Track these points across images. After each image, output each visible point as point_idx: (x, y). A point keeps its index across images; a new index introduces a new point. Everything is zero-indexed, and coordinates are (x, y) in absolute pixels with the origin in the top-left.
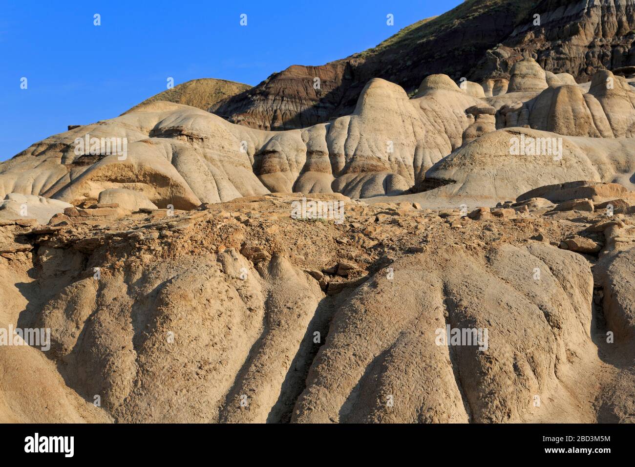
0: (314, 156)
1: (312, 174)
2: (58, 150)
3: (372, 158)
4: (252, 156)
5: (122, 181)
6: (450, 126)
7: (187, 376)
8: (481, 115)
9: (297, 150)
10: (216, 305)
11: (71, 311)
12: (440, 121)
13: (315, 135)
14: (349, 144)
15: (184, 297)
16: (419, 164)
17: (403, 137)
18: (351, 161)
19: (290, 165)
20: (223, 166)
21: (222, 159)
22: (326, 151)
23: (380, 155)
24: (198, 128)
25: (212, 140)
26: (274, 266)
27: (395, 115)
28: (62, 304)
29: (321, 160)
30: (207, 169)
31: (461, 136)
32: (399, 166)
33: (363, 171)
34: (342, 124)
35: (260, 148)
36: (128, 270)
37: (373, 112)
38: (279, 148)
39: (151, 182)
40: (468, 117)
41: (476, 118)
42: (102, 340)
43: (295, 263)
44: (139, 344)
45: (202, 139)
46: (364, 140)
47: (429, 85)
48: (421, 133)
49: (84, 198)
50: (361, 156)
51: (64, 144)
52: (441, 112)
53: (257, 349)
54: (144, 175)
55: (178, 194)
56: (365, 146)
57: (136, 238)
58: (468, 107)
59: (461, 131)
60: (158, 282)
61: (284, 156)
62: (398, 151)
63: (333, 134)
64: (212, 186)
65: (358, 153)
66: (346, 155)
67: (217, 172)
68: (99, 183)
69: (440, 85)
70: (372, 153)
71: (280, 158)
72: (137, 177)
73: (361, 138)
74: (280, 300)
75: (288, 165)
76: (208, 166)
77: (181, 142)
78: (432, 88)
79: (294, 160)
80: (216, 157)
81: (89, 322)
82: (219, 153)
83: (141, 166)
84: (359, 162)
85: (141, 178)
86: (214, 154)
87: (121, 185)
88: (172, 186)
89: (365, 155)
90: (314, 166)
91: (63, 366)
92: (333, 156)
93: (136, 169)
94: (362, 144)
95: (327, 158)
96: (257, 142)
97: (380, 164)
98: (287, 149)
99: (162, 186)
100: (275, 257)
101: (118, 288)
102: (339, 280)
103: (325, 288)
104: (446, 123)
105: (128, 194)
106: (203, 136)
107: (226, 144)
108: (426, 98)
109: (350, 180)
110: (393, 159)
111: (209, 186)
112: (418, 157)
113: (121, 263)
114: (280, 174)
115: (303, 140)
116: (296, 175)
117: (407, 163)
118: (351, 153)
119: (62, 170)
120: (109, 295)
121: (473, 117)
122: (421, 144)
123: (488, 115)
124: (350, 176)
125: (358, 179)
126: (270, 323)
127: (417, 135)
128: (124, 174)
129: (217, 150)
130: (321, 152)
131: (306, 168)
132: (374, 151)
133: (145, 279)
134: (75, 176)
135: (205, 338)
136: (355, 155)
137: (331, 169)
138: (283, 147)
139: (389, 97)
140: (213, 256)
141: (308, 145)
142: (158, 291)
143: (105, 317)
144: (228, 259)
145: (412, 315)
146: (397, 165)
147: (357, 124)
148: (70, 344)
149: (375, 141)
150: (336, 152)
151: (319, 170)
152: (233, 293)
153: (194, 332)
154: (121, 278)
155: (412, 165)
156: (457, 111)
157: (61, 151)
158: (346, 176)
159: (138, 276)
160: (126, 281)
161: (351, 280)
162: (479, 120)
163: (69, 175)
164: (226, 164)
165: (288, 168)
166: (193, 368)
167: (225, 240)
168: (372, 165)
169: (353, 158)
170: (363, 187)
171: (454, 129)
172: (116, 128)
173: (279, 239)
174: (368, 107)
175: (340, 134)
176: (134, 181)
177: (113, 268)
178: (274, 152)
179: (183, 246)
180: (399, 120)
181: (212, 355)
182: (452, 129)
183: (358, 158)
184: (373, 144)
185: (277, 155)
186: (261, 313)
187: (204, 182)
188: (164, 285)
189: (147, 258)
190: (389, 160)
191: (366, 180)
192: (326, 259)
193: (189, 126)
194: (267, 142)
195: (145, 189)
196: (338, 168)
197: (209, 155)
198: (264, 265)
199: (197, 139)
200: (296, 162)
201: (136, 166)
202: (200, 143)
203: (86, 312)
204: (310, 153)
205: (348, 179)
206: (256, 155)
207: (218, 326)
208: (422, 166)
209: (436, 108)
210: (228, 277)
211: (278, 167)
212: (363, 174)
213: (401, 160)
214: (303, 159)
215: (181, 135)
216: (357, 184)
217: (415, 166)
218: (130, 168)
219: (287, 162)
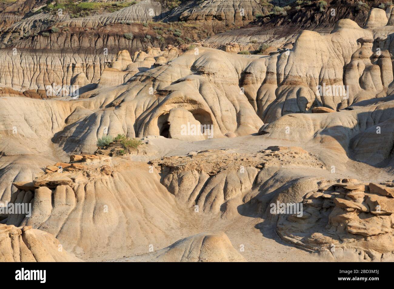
0: (269, 75)
1: (267, 85)
2: (151, 80)
3: (296, 77)
4: (240, 75)
5: (178, 103)
6: (345, 51)
7: (186, 190)
8: (365, 43)
9: (261, 72)
10: (190, 179)
11: (168, 179)
12: (341, 49)
13: (271, 62)
14: (287, 69)
15: (186, 178)
16: (322, 77)
17: (315, 63)
18: (286, 78)
19: (257, 80)
20: (223, 86)
21: (223, 82)
22: (276, 72)
23: (301, 74)
24: (212, 67)
25: (218, 73)
26: (201, 172)
27: (312, 51)
28: (167, 178)
29: (272, 77)
30: (214, 91)
31: (351, 57)
32: (311, 79)
33: (290, 84)
34: (285, 56)
35: (244, 70)
36: (177, 173)
37: (301, 50)
38: (252, 72)
39: (190, 103)
40: (358, 44)
41: (362, 45)
42: (174, 185)
43: (205, 171)
44: (179, 186)
45: (214, 74)
46: (294, 66)
47: (339, 25)
48: (326, 59)
49: (164, 112)
50: (291, 76)
51: (153, 77)
52: (342, 43)
53: (197, 186)
54: (187, 100)
55: (201, 108)
56: (294, 69)
57: (178, 167)
58: (359, 38)
59: (351, 53)
60: (182, 176)
61: (254, 75)
62: (311, 71)
63: (280, 62)
64: (216, 100)
65: (290, 74)
66: (285, 74)
67: (219, 92)
68: (169, 105)
69: (345, 25)
70: (297, 73)
71: (252, 77)
72: (184, 101)
73: (293, 64)
74: (201, 178)
75: (256, 80)
76: (215, 90)
77: (204, 77)
78: (340, 27)
79: (259, 77)
80: (220, 82)
81: (171, 182)
82: (221, 79)
83: (185, 96)
84: (290, 79)
85: (186, 101)
86: (219, 80)
87: (178, 104)
88: (198, 104)
89: (293, 75)
90: (268, 80)
91: (168, 188)
92: (278, 75)
93: (184, 99)
94: (293, 68)
95: (275, 76)
96: (243, 66)
97: (300, 80)
98: (256, 72)
99: (194, 104)
100: (201, 170)
101: (176, 176)
102: (212, 174)
103: (210, 175)
104: (344, 50)
105: (181, 110)
106: (214, 72)
107: (225, 74)
108: (336, 34)
109: (284, 89)
110: (308, 75)
111: (215, 100)
112: (322, 73)
113: (176, 172)
114: (251, 85)
115: (265, 65)
116: (259, 85)
117: (315, 77)
118: (287, 74)
119: (155, 98)
120: (174, 177)
121: (360, 44)
122: (325, 66)
123: (368, 43)
124: (284, 87)
125: (287, 89)
126: (199, 182)
127: (323, 60)
128: (179, 100)
129: (221, 78)
130: (273, 73)
131: (265, 82)
132: (298, 72)
133: (180, 175)
134: (160, 101)
135: (189, 185)
136: (288, 75)
137: (276, 82)
138: (254, 70)
139: (310, 41)
140: (191, 171)
141: (268, 68)
142: (182, 177)
143: (174, 181)
144: (193, 171)
145: (219, 182)
146: (310, 78)
147: (292, 56)
148: (169, 185)
149: (300, 66)
150: (280, 73)
151: (270, 83)
152: (194, 177)
153: (187, 184)
154: (176, 174)
155: (318, 78)
156: (352, 41)
157: (152, 81)
158: (283, 86)
159: (179, 174)
160: (177, 175)
161: (214, 174)
162: (363, 46)
163: (157, 101)
164: (224, 85)
165: (256, 82)
166: (187, 189)
167: (193, 168)
168: (295, 81)
169: (287, 76)
170: (288, 94)
171: (348, 52)
172: (176, 69)
173: (202, 167)
174: (299, 47)
175: (283, 62)
176: (183, 103)
177: (175, 172)
178: (250, 73)
179: (186, 169)
180: (314, 54)
181: (190, 187)
182: (346, 53)
183: (290, 77)
184: (299, 68)
185: (251, 75)
186: (198, 181)
187: (213, 98)
188: (183, 176)
189: (180, 171)
190: (306, 76)
191: (290, 90)
192: (210, 171)
193: (208, 67)
194: (248, 66)
195: (187, 106)
196: (280, 82)
197: (216, 82)
198: (199, 172)
199: (211, 74)
200: (260, 78)
201: (183, 97)
202: (213, 76)
203: (171, 180)
204: (268, 73)
205: (283, 88)
206: (242, 74)
207: (191, 183)
208: (323, 78)
209: (340, 41)
210: (193, 174)
211: (251, 82)
212: (290, 86)
213: (312, 76)
214: (264, 76)
215: (204, 74)
216: (286, 92)
217: (320, 79)
218: (182, 98)
219: (255, 79)
